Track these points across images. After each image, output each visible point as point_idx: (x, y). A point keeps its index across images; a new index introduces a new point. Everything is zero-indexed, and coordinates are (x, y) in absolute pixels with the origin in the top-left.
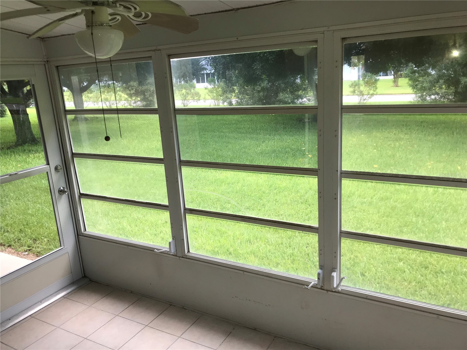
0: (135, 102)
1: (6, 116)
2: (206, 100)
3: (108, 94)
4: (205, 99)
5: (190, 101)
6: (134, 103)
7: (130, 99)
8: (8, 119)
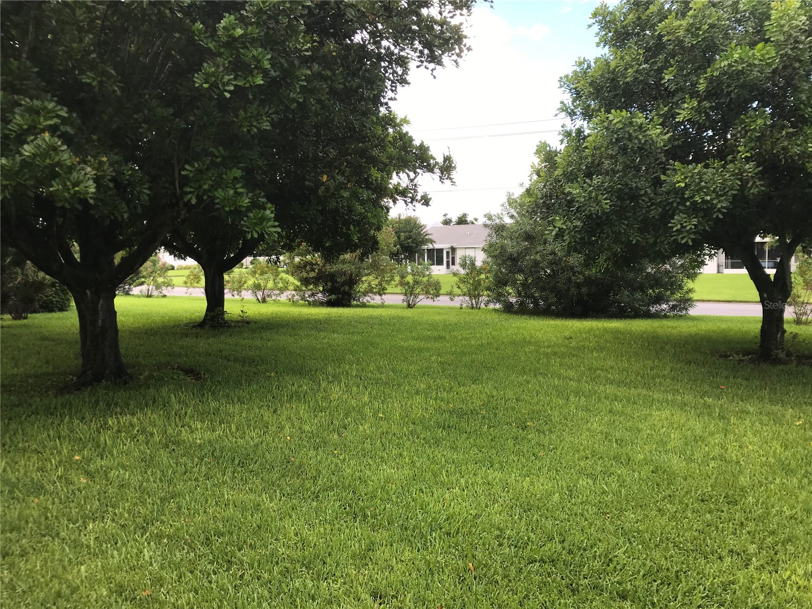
0: (313, 295)
1: (70, 310)
2: (454, 295)
3: (262, 277)
4: (451, 294)
5: (421, 297)
6: (309, 296)
7: (304, 288)
8: (71, 316)
